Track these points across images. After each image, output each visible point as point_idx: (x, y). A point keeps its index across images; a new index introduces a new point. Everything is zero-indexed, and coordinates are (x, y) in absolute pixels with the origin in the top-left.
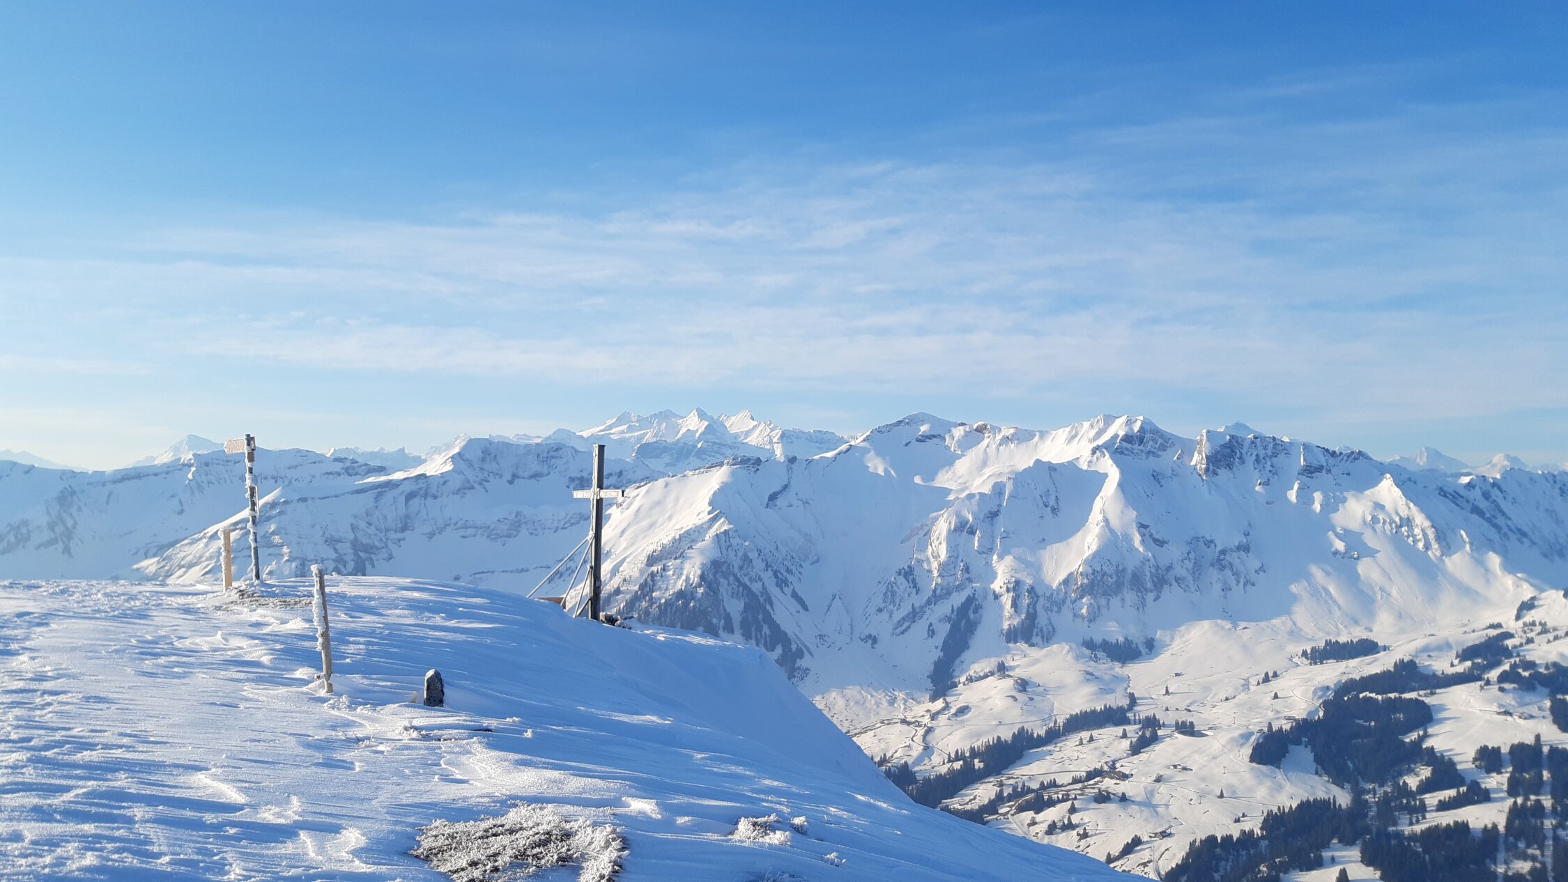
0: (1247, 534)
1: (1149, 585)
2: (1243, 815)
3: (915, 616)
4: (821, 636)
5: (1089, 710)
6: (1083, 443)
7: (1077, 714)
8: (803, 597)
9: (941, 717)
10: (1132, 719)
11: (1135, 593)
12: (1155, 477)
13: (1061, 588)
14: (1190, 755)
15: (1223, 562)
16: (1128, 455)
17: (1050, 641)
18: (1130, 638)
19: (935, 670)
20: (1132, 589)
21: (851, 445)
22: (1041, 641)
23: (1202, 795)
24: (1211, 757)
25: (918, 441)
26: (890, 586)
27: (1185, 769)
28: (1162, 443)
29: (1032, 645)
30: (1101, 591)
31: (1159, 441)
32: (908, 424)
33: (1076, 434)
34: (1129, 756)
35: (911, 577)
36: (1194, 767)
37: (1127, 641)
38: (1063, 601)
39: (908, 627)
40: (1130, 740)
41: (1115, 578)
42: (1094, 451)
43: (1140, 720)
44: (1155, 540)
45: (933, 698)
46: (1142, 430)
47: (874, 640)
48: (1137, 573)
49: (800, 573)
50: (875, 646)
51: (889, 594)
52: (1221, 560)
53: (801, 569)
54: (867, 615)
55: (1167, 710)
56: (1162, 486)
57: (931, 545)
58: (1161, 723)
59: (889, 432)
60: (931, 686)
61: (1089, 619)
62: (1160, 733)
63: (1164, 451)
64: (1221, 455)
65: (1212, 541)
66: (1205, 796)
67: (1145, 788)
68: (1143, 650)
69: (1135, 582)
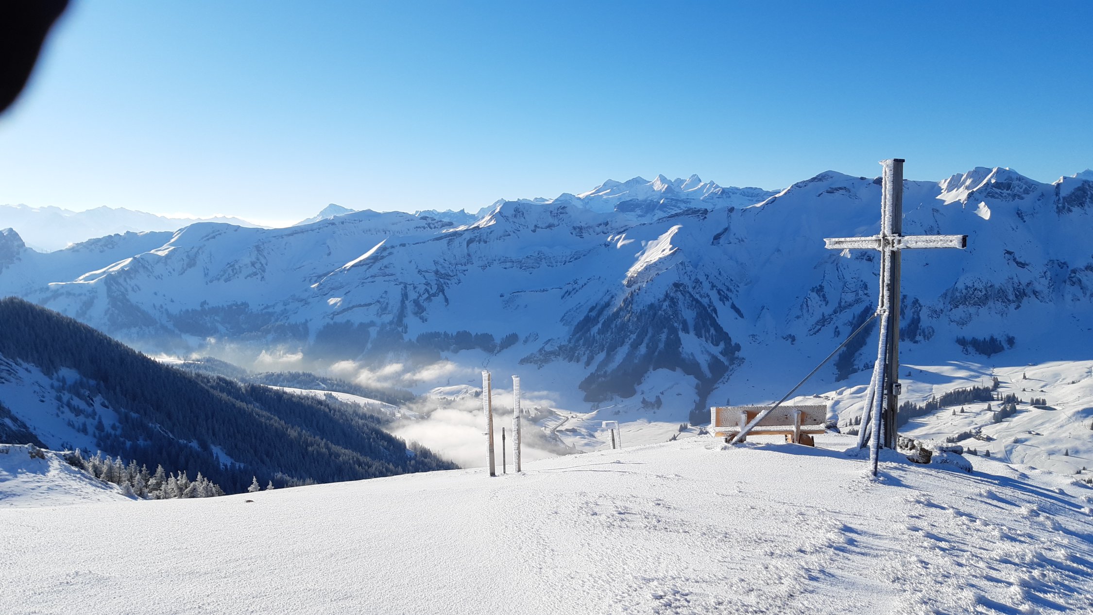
1: (1012, 298)
2: (1084, 469)
3: (824, 322)
4: (753, 336)
5: (960, 390)
6: (961, 189)
7: (951, 393)
8: (739, 308)
9: (845, 393)
10: (995, 396)
11: (1000, 303)
12: (1019, 214)
13: (941, 299)
14: (1042, 424)
15: (1074, 279)
16: (997, 198)
17: (930, 339)
18: (995, 337)
19: (839, 359)
20: (998, 300)
21: (776, 197)
22: (923, 339)
23: (1051, 453)
24: (1059, 425)
25: (828, 192)
26: (805, 300)
27: (1038, 434)
28: (1026, 188)
29: (916, 342)
30: (972, 302)
31: (1024, 187)
32: (820, 180)
33: (955, 183)
34: (992, 423)
35: (822, 294)
36: (1045, 433)
37: (993, 340)
38: (941, 310)
39: (820, 329)
40: (993, 412)
41: (984, 292)
42: (970, 196)
43: (1002, 398)
44: (1017, 263)
45: (838, 380)
46: (1010, 178)
47: (793, 339)
48: (1003, 288)
49: (737, 291)
50: (794, 343)
51: (805, 306)
52: (1072, 278)
53: (738, 289)
54: (788, 321)
55: (1024, 390)
56: (1025, 222)
57: (838, 270)
58: (1019, 400)
59: (805, 186)
60: (837, 372)
61: (962, 323)
62: (1018, 407)
63: (1027, 194)
64: (1075, 197)
65: (1065, 263)
66: (1053, 454)
67: (1006, 447)
68: (1006, 346)
69: (1001, 295)
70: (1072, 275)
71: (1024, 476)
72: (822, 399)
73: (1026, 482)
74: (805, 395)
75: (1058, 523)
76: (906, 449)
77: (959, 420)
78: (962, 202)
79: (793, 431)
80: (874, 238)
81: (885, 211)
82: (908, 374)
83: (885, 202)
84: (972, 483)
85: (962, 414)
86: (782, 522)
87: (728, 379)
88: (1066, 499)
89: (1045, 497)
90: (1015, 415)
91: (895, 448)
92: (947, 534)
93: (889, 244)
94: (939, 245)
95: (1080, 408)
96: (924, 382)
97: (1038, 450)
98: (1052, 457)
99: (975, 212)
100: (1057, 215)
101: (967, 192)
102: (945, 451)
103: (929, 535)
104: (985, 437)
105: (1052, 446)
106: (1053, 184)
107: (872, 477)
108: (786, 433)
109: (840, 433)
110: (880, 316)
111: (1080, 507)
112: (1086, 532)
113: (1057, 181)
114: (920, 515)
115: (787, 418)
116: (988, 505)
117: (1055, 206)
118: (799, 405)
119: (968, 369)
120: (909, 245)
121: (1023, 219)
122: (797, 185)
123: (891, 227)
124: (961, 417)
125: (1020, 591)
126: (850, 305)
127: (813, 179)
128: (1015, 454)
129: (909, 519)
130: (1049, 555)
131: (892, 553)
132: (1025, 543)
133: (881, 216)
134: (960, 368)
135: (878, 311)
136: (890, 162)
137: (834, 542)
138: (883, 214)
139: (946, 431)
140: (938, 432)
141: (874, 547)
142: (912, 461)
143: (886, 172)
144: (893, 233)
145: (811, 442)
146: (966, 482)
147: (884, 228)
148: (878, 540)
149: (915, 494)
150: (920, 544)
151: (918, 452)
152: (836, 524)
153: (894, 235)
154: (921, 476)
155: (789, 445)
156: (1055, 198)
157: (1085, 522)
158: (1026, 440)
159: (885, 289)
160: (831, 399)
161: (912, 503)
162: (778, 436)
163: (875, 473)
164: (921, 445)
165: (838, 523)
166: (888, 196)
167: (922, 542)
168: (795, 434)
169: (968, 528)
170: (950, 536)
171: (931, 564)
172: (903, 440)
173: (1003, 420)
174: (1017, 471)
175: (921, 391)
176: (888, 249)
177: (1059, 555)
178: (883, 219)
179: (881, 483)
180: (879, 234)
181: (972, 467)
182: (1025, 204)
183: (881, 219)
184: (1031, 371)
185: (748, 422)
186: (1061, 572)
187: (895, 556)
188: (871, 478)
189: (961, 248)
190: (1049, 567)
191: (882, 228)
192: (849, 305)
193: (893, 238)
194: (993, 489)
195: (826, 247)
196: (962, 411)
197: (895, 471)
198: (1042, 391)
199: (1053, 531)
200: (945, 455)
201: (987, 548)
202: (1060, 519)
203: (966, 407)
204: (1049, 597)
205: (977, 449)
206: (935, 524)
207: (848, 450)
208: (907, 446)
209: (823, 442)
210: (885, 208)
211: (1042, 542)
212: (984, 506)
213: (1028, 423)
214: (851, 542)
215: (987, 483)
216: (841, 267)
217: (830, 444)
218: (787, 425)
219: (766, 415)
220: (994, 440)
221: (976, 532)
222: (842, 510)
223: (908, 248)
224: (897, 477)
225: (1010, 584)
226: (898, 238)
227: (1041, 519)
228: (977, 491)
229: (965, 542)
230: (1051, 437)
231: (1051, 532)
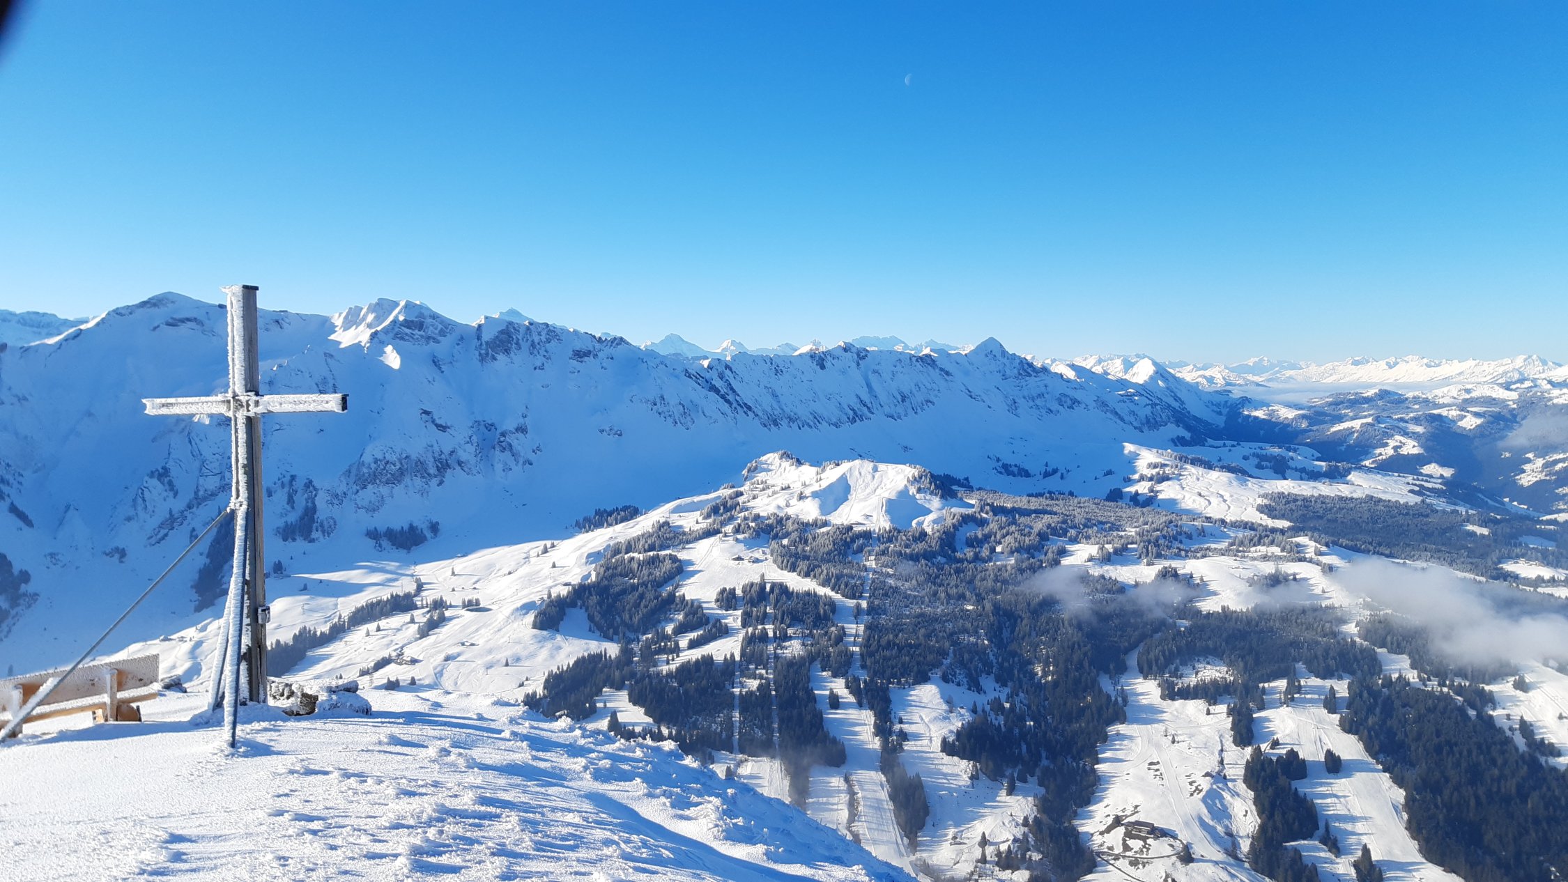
0: (524, 416)
1: (432, 471)
2: (527, 679)
3: (173, 522)
4: (52, 555)
5: (375, 601)
6: (362, 327)
7: (363, 606)
8: (24, 510)
9: (210, 628)
10: (419, 603)
11: (419, 479)
12: (436, 362)
13: (342, 479)
14: (477, 630)
15: (503, 444)
16: (408, 340)
17: (332, 535)
18: (415, 525)
19: (200, 578)
20: (416, 476)
21: (81, 330)
22: (321, 536)
23: (489, 667)
24: (496, 629)
25: (169, 324)
26: (140, 491)
27: (472, 645)
28: (442, 329)
29: (312, 541)
30: (383, 480)
31: (440, 326)
32: (155, 305)
33: (352, 319)
34: (417, 640)
35: (166, 480)
36: (481, 642)
37: (412, 528)
38: (345, 493)
39: (166, 535)
40: (417, 625)
41: (398, 466)
42: (374, 336)
43: (427, 604)
44: (437, 426)
45: (198, 609)
46: (421, 315)
47: (122, 553)
48: (422, 460)
49: (20, 483)
50: (123, 560)
51: (140, 501)
52: (502, 442)
53: (20, 479)
54: (112, 526)
55: (453, 590)
56: (443, 372)
57: (190, 442)
58: (448, 604)
59: (131, 313)
60: (196, 597)
61: (373, 509)
62: (448, 613)
63: (445, 336)
64: (500, 341)
65: (492, 425)
66: (491, 667)
67: (435, 669)
68: (428, 534)
69: (419, 468)
70: (502, 439)
71: (437, 705)
72: (173, 642)
73: (438, 713)
74: (145, 640)
75: (473, 759)
76: (282, 698)
77: (374, 642)
78: (363, 344)
79: (105, 703)
80: (220, 397)
81: (233, 359)
82: (302, 587)
83: (233, 346)
84: (369, 729)
85: (379, 633)
86: (68, 854)
87: (9, 631)
88: (485, 724)
89: (460, 728)
90: (444, 624)
91: (265, 701)
92: (324, 809)
93: (242, 406)
94: (312, 408)
95: (519, 604)
96: (326, 596)
97: (474, 665)
98: (490, 671)
99: (381, 358)
100: (479, 364)
101: (369, 332)
102: (334, 692)
103: (299, 817)
104: (409, 659)
105: (490, 657)
106: (474, 325)
107: (229, 750)
108: (93, 708)
109: (186, 692)
110: (233, 512)
111: (500, 732)
112: (505, 763)
113: (478, 322)
114: (292, 791)
115: (93, 684)
116: (387, 755)
117: (477, 353)
118: (136, 657)
119: (383, 571)
120: (271, 408)
121: (440, 368)
122: (117, 312)
123: (243, 382)
124: (377, 637)
125: (407, 862)
126: (213, 495)
127: (143, 304)
128: (446, 675)
129: (274, 800)
130: (451, 804)
131: (238, 857)
132: (426, 794)
133: (229, 366)
134: (373, 570)
135: (232, 506)
136: (238, 289)
137: (148, 865)
138: (230, 363)
139: (358, 660)
140: (347, 663)
141: (212, 856)
142: (291, 714)
143: (232, 303)
144: (247, 391)
145: (136, 715)
146: (361, 729)
147: (234, 383)
148: (223, 843)
149: (289, 760)
150: (283, 833)
151: (299, 700)
152: (157, 836)
153: (249, 393)
154: (300, 733)
155: (101, 726)
156: (475, 342)
157: (505, 750)
158: (459, 655)
159: (241, 471)
160: (188, 639)
161: (283, 776)
162: (82, 715)
163: (233, 744)
164: (303, 689)
165: (161, 833)
166: (237, 338)
167: (287, 830)
168: (108, 708)
169: (355, 793)
170: (327, 811)
171: (292, 858)
172: (278, 687)
173: (430, 633)
174: (428, 700)
175: (323, 609)
176: (241, 415)
177: (466, 801)
178: (231, 372)
179: (242, 756)
180: (226, 392)
181: (371, 707)
182: (443, 347)
183: (228, 370)
184: (460, 564)
185: (25, 702)
186: (464, 822)
187: (242, 860)
188: (226, 753)
189: (341, 412)
190: (451, 819)
191: (231, 384)
192: (211, 495)
193: (247, 398)
194: (396, 730)
195: (146, 412)
196: (378, 629)
197: (264, 734)
198: (475, 588)
199: (466, 770)
200: (334, 697)
201: (377, 814)
202: (478, 754)
203: (383, 623)
204: (444, 860)
205: (399, 678)
206: (311, 798)
207: (195, 717)
208: (282, 695)
209: (157, 711)
210: (233, 354)
211: (448, 789)
212: (383, 756)
213: (461, 632)
214: (178, 857)
215: (389, 725)
216: (195, 438)
217: (168, 713)
218: (96, 694)
219: (56, 686)
220: (421, 661)
221: (364, 795)
222: (173, 812)
223: (270, 412)
224: (266, 743)
225: (396, 856)
226: (255, 398)
227: (452, 757)
228: (375, 738)
229: (347, 814)
230: (488, 647)
231: (464, 772)
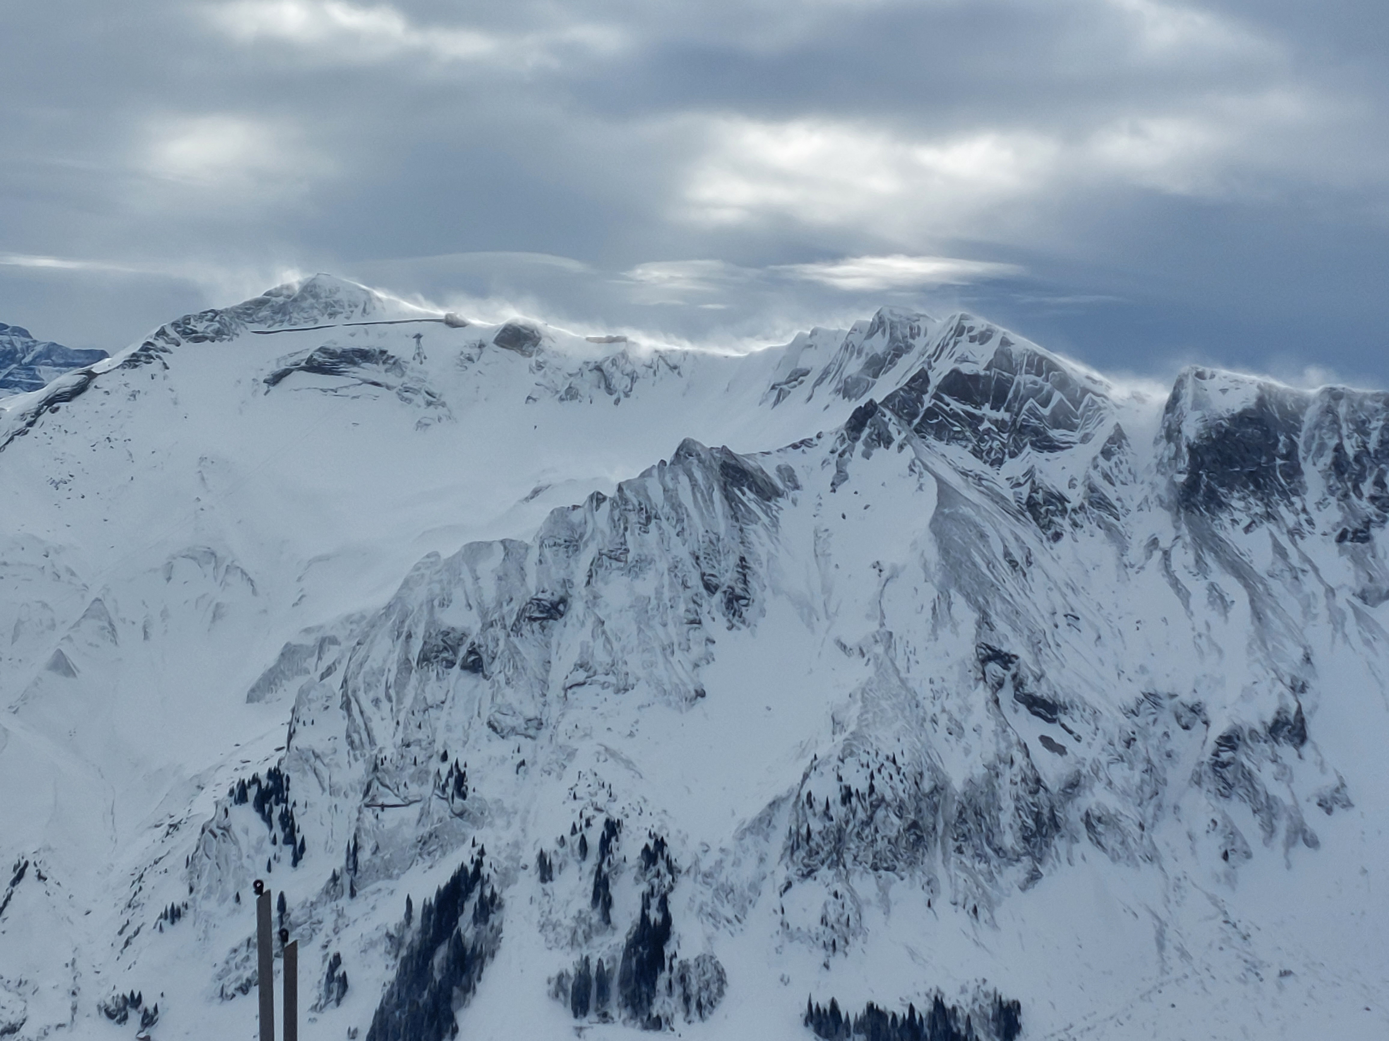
0: (1299, 688)
1: (1009, 840)
11: (967, 862)
13: (750, 842)
15: (1229, 773)
17: (710, 1012)
20: (959, 850)
21: (91, 374)
22: (681, 1014)
25: (315, 368)
30: (864, 856)
35: (277, 812)
38: (753, 888)
41: (910, 815)
44: (1030, 701)
48: (979, 801)
61: (829, 942)
64: (1235, 448)
69: (971, 828)
126: (396, 863)
127: (256, 308)
192: (391, 864)
